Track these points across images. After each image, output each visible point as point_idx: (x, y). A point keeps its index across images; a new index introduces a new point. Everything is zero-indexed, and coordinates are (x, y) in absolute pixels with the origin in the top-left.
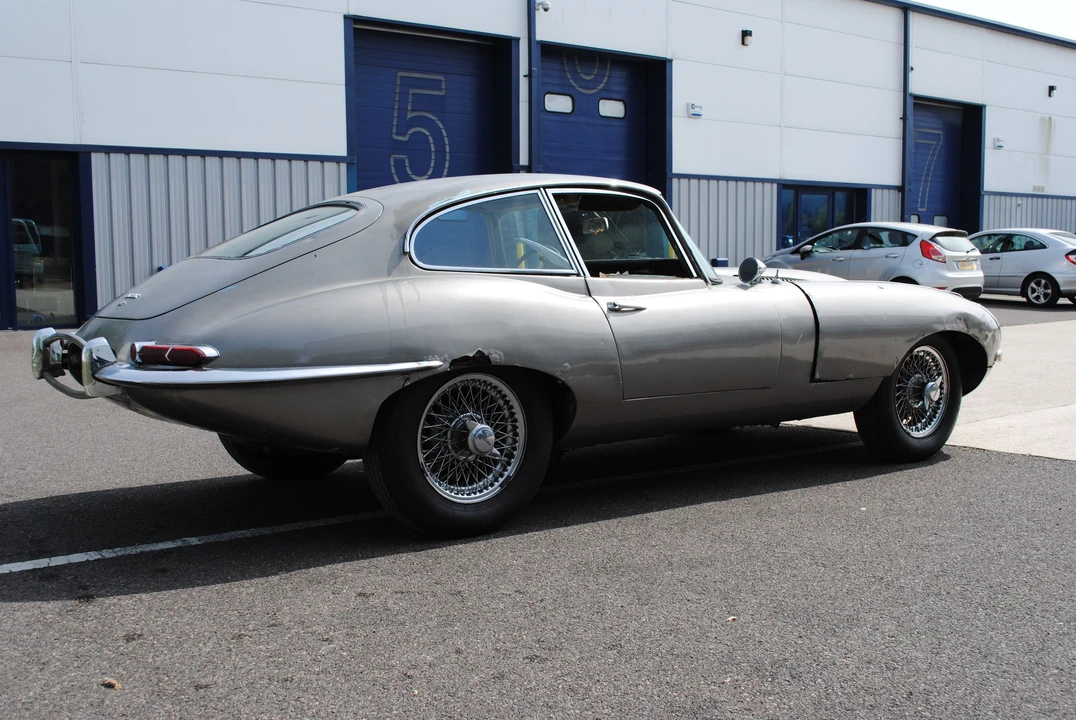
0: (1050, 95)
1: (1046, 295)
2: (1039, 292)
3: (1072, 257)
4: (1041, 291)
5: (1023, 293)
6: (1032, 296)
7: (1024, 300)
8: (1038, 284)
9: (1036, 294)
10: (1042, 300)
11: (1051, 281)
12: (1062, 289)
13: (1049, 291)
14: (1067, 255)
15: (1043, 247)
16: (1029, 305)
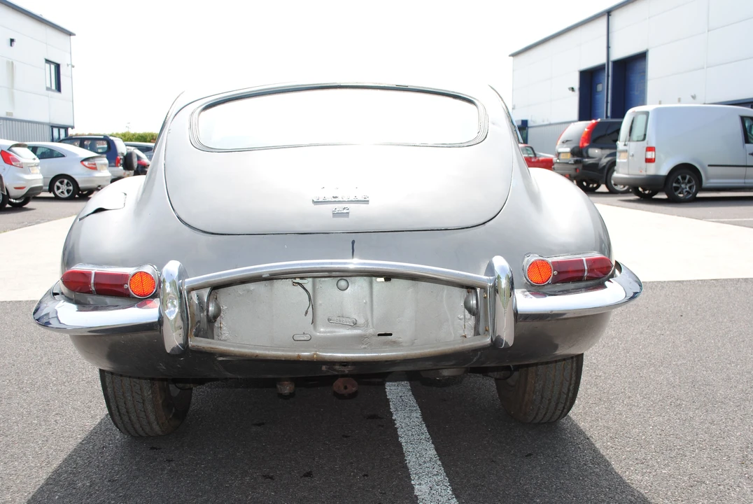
0: (11, 45)
1: (68, 191)
2: (63, 190)
3: (86, 163)
4: (64, 188)
5: (51, 190)
6: (58, 192)
7: (52, 195)
8: (62, 183)
9: (60, 190)
10: (66, 195)
11: (72, 180)
12: (80, 186)
13: (71, 188)
14: (82, 161)
15: (63, 156)
16: (57, 198)
